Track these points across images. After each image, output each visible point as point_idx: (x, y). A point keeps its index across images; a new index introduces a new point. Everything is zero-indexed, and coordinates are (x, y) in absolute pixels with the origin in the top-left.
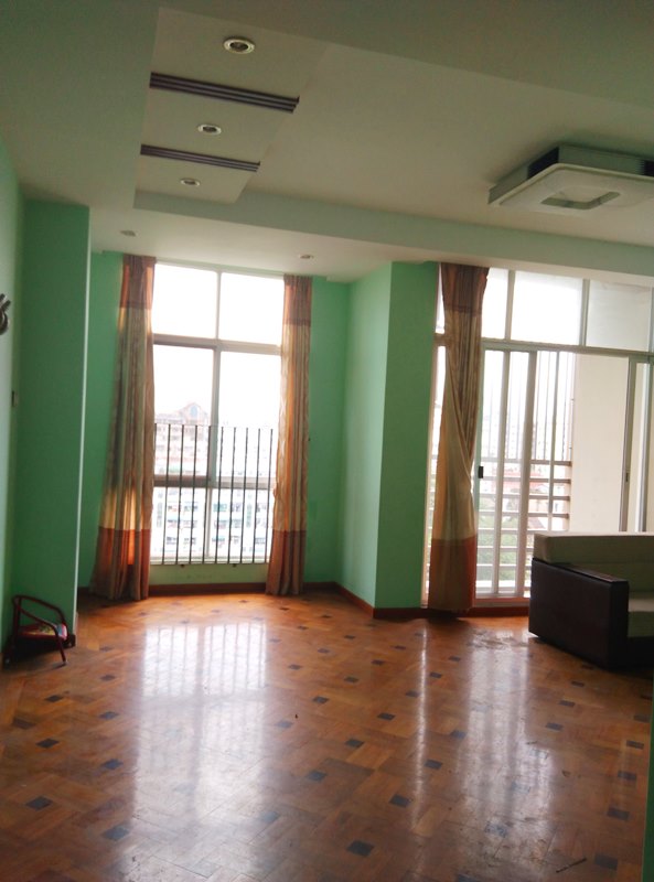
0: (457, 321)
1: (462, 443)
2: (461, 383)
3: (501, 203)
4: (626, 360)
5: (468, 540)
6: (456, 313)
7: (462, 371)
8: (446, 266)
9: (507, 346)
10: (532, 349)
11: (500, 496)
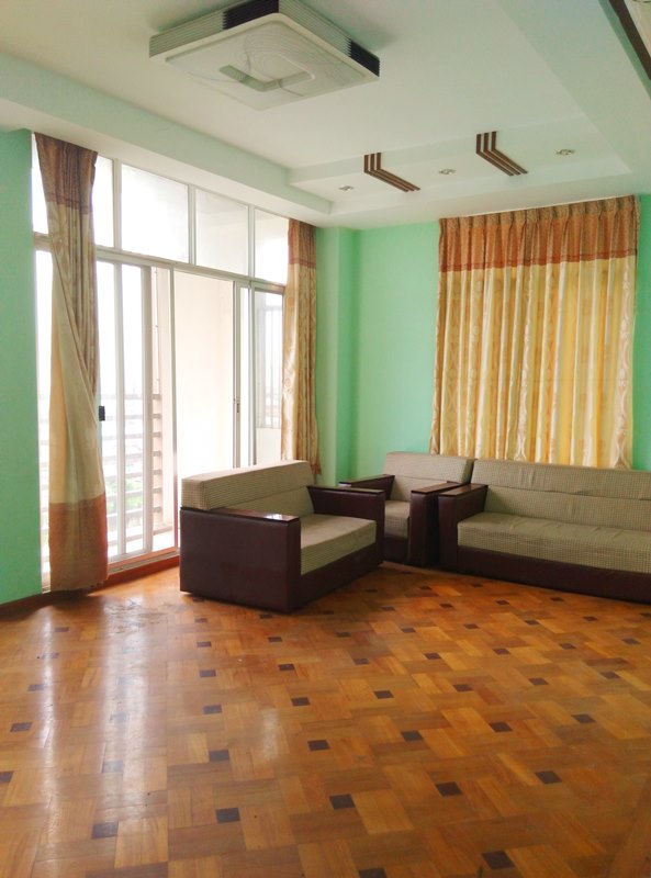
0: (65, 218)
1: (85, 378)
2: (75, 301)
3: (168, 59)
4: (230, 284)
5: (99, 498)
6: (62, 206)
7: (76, 284)
8: (45, 141)
9: (118, 257)
10: (147, 264)
11: (122, 437)
